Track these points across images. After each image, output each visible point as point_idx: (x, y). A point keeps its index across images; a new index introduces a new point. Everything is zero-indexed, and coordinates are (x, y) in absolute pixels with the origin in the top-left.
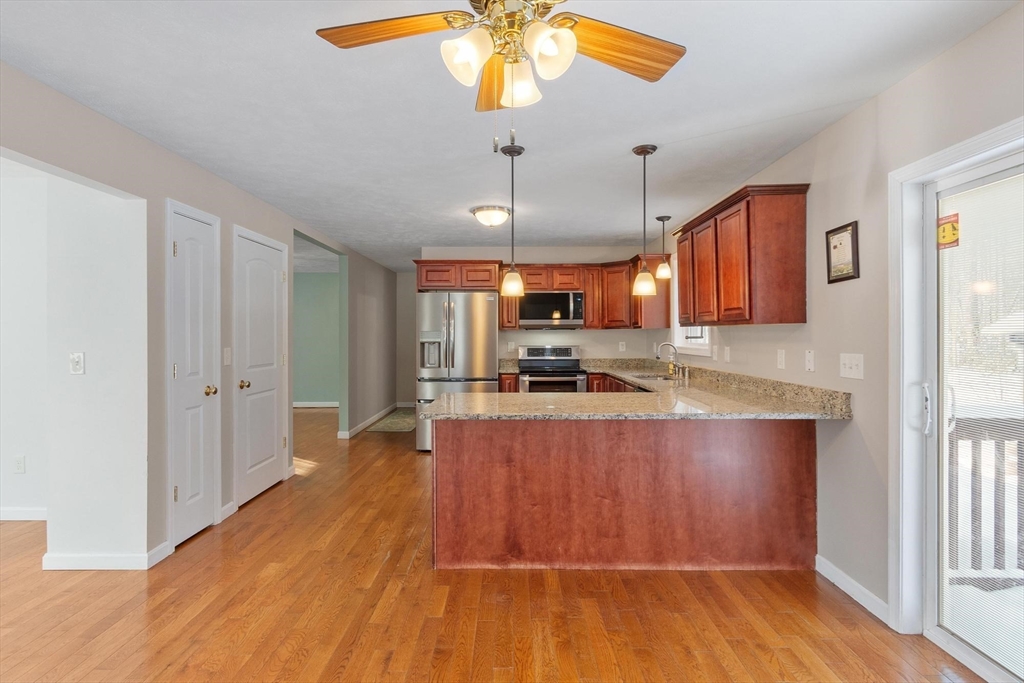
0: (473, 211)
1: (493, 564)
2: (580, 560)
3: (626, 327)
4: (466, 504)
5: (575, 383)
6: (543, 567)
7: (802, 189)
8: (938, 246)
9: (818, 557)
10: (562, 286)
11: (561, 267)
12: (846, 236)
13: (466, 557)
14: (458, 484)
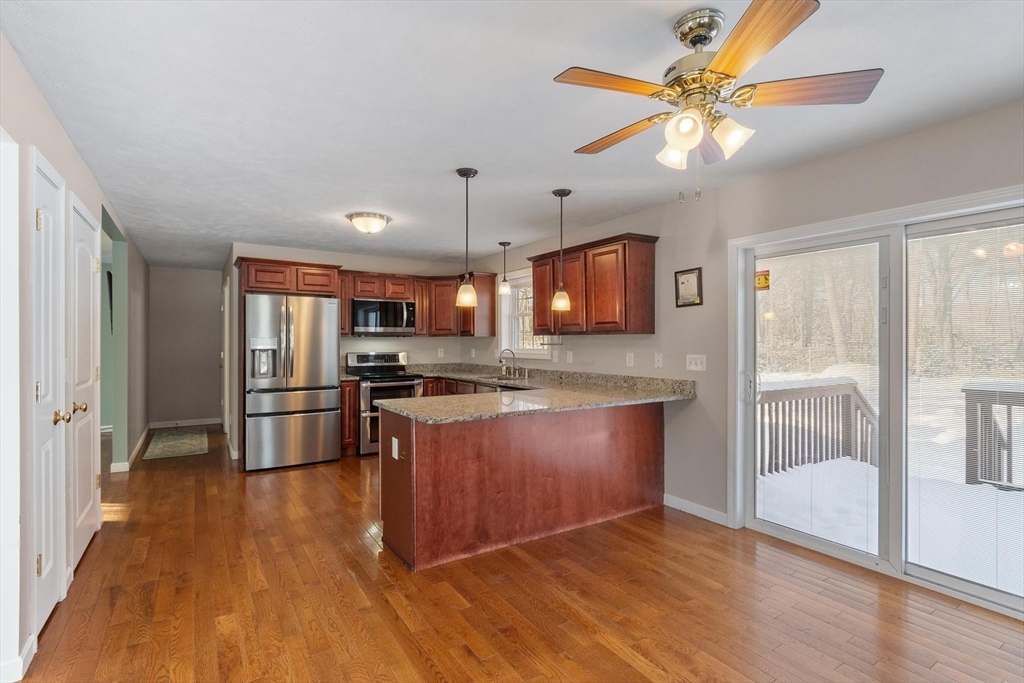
0: (350, 217)
1: (465, 553)
2: (532, 533)
3: (455, 335)
4: (443, 502)
5: (412, 387)
6: (504, 546)
7: (653, 240)
8: (755, 288)
9: (665, 495)
10: (394, 295)
11: (393, 277)
12: (693, 277)
13: (442, 553)
14: (436, 485)
